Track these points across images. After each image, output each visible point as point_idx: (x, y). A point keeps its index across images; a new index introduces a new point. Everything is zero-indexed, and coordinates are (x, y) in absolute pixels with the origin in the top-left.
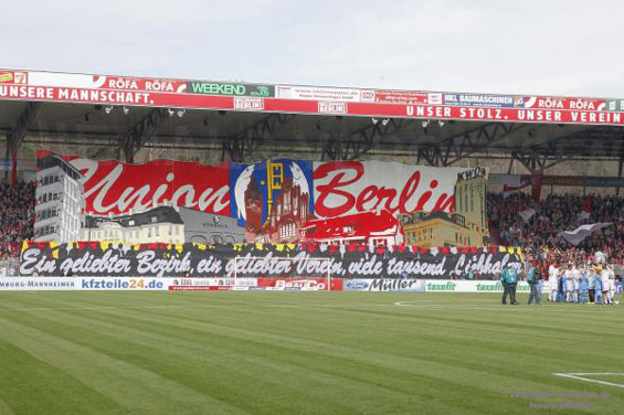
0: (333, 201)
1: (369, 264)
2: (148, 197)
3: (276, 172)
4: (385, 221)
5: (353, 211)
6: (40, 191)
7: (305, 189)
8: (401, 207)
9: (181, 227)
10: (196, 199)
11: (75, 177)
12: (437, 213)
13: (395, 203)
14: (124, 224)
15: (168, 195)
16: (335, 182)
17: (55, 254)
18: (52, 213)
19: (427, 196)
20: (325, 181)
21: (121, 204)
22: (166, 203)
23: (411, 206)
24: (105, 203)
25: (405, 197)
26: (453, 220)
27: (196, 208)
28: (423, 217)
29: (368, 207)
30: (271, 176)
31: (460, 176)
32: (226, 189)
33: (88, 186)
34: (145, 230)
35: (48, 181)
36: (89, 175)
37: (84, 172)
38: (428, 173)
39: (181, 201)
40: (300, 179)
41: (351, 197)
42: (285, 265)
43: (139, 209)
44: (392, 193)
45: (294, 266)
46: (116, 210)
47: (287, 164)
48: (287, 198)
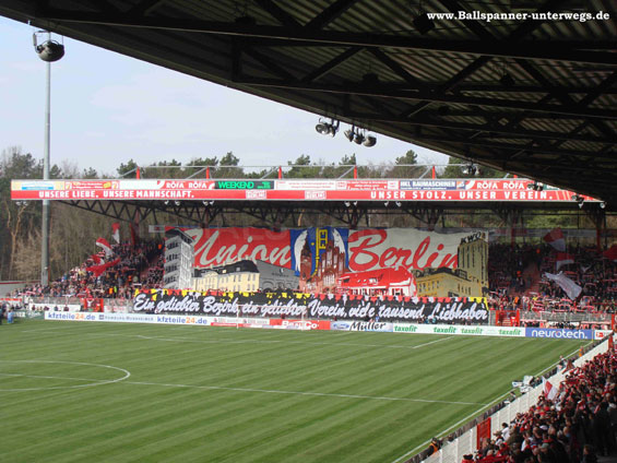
0: (362, 259)
1: (365, 310)
2: (235, 253)
3: (323, 236)
4: (401, 275)
5: (377, 267)
6: (168, 253)
7: (342, 250)
8: (415, 263)
9: (257, 275)
10: (268, 255)
11: (189, 241)
12: (443, 269)
13: (410, 261)
14: (220, 273)
15: (249, 252)
16: (364, 244)
17: (154, 297)
18: (174, 268)
19: (435, 256)
20: (357, 244)
21: (219, 258)
22: (247, 258)
23: (422, 263)
24: (208, 258)
25: (418, 256)
26: (457, 274)
27: (268, 262)
28: (431, 272)
29: (388, 263)
30: (318, 238)
31: (463, 241)
32: (288, 248)
33: (197, 247)
34: (232, 277)
35: (172, 246)
36: (197, 239)
37: (194, 238)
38: (436, 239)
39: (258, 256)
40: (339, 242)
41: (375, 256)
42: (303, 309)
43: (230, 261)
44: (407, 253)
45: (309, 310)
46: (215, 262)
47: (330, 231)
48: (329, 255)
